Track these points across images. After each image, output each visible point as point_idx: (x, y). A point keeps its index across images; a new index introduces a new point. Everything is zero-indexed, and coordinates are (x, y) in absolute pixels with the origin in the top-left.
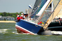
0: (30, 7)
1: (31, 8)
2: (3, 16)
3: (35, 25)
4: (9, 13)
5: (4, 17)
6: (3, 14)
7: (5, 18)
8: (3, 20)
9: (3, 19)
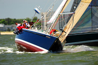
0: (36, 11)
1: (38, 12)
2: (5, 24)
3: (45, 36)
4: (15, 19)
5: (7, 26)
6: (6, 22)
7: (8, 28)
8: (5, 31)
9: (7, 29)
